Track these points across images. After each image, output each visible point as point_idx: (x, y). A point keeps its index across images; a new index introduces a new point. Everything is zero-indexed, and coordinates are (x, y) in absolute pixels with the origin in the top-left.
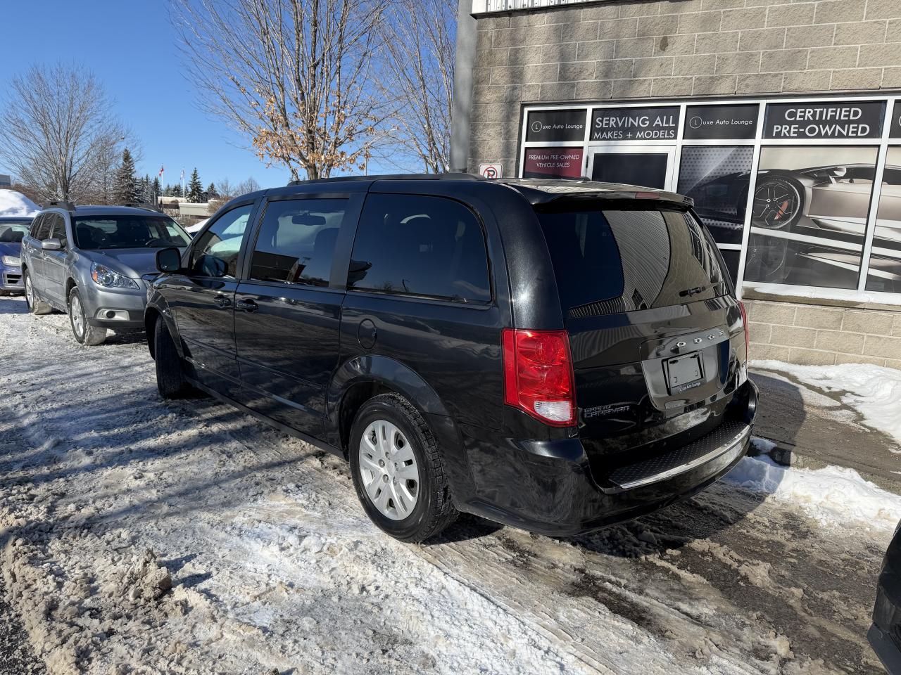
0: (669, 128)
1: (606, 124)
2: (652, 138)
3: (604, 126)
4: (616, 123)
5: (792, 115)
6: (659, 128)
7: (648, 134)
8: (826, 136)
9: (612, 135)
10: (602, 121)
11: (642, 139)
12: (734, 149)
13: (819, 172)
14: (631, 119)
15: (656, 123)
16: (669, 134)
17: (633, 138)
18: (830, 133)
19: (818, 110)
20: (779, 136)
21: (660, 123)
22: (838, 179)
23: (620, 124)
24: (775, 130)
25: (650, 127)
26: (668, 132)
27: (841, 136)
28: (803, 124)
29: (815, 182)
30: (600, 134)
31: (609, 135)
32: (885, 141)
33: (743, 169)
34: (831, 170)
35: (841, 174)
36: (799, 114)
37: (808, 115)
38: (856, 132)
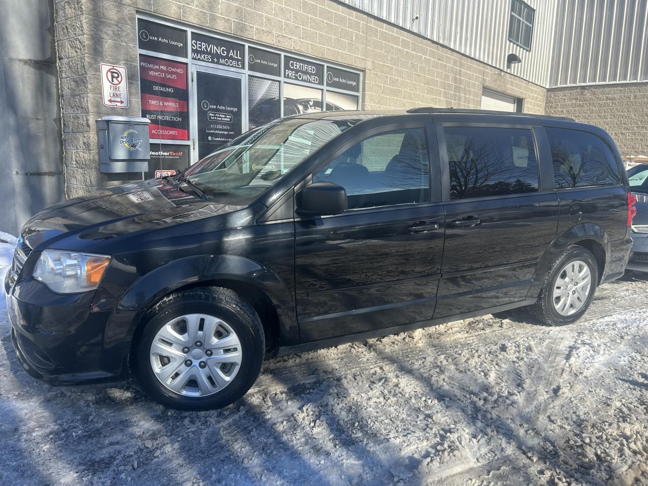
0: (238, 60)
1: (199, 47)
2: (229, 66)
3: (198, 49)
4: (206, 48)
5: (292, 65)
6: (231, 58)
7: (227, 62)
8: (305, 81)
9: (204, 57)
10: (196, 44)
11: (223, 64)
12: (270, 81)
13: (304, 102)
14: (215, 48)
15: (230, 54)
16: (238, 65)
17: (218, 63)
18: (306, 79)
19: (302, 64)
20: (288, 77)
21: (232, 55)
22: (311, 106)
23: (209, 50)
24: (287, 73)
25: (227, 57)
26: (238, 63)
27: (310, 82)
28: (297, 71)
29: (304, 108)
30: (196, 54)
31: (202, 57)
32: (325, 87)
33: (275, 95)
34: (308, 101)
35: (311, 103)
36: (295, 65)
37: (298, 66)
38: (314, 80)
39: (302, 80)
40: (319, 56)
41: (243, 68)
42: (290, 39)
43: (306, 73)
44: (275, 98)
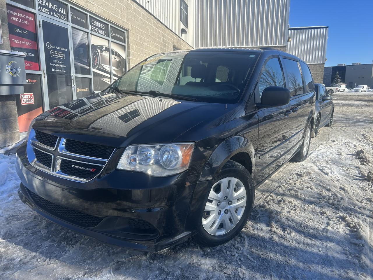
0: (64, 15)
2: (59, 18)
3: (41, 4)
4: (45, 3)
6: (60, 13)
7: (58, 15)
8: (100, 34)
9: (45, 10)
11: (56, 17)
12: (83, 32)
13: (100, 47)
14: (51, 4)
15: (60, 10)
17: (53, 15)
18: (100, 32)
19: (98, 23)
20: (91, 30)
21: (61, 11)
22: (104, 51)
23: (47, 5)
24: (91, 27)
25: (57, 12)
26: (64, 17)
27: (102, 34)
28: (96, 27)
29: (100, 51)
30: (40, 8)
31: (44, 10)
32: (110, 39)
33: (86, 42)
34: (102, 47)
35: (104, 49)
36: (94, 23)
37: (96, 24)
38: (104, 34)
39: (98, 33)
40: (108, 18)
41: (68, 21)
42: (93, 4)
43: (100, 28)
44: (86, 44)
